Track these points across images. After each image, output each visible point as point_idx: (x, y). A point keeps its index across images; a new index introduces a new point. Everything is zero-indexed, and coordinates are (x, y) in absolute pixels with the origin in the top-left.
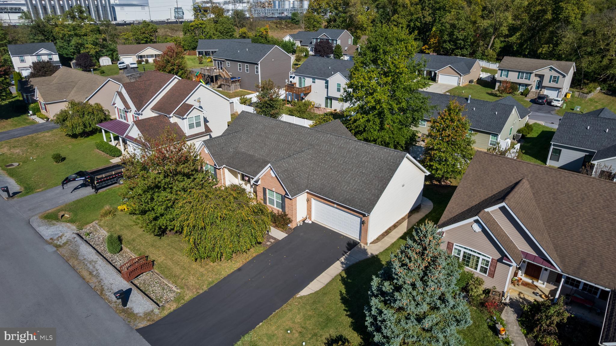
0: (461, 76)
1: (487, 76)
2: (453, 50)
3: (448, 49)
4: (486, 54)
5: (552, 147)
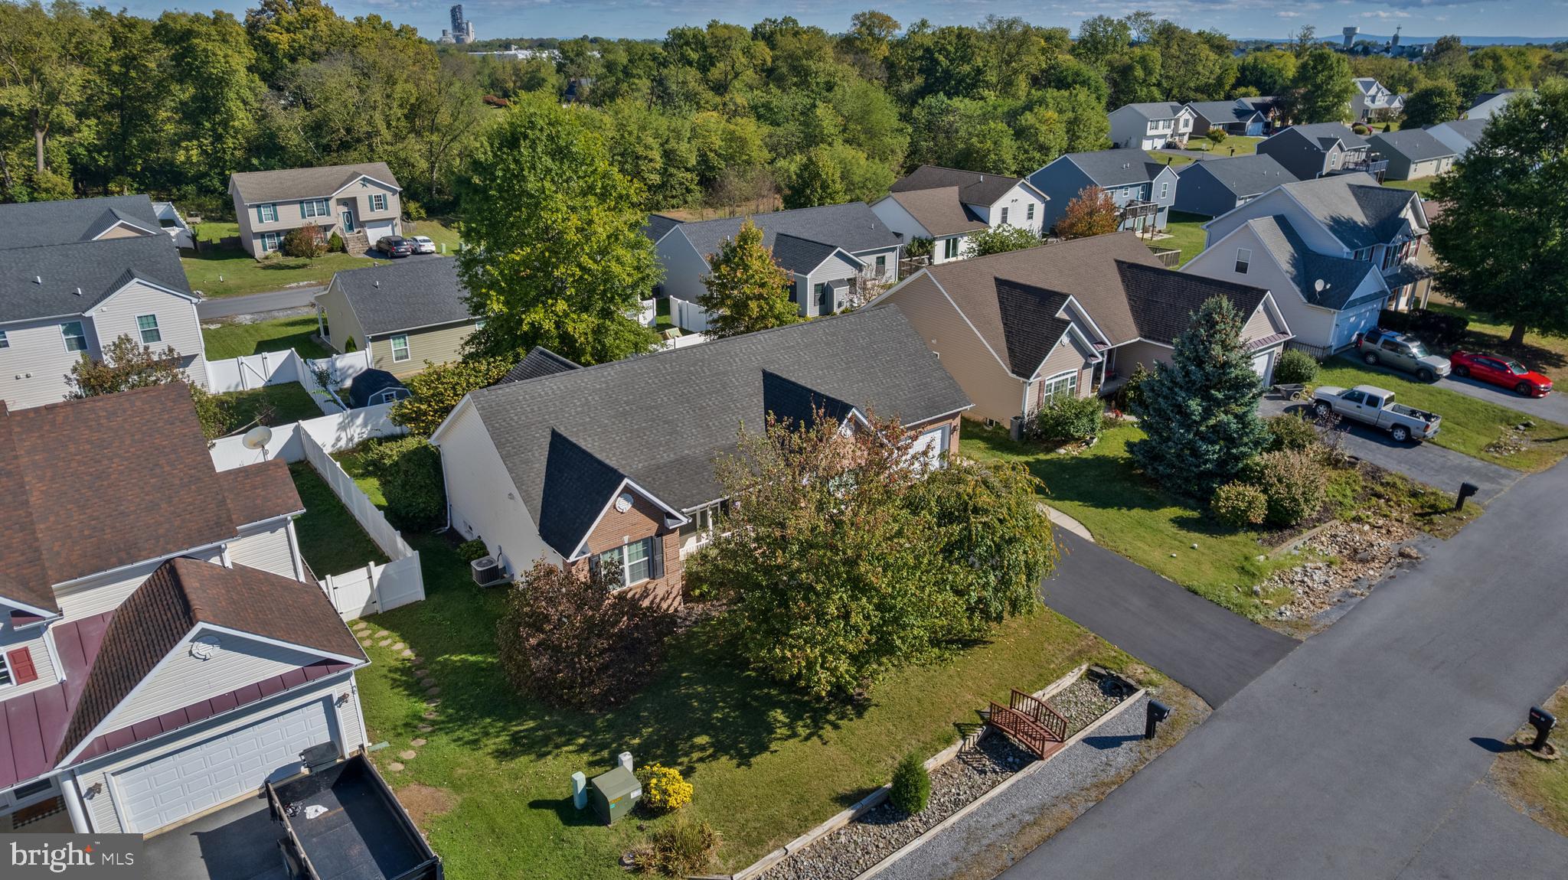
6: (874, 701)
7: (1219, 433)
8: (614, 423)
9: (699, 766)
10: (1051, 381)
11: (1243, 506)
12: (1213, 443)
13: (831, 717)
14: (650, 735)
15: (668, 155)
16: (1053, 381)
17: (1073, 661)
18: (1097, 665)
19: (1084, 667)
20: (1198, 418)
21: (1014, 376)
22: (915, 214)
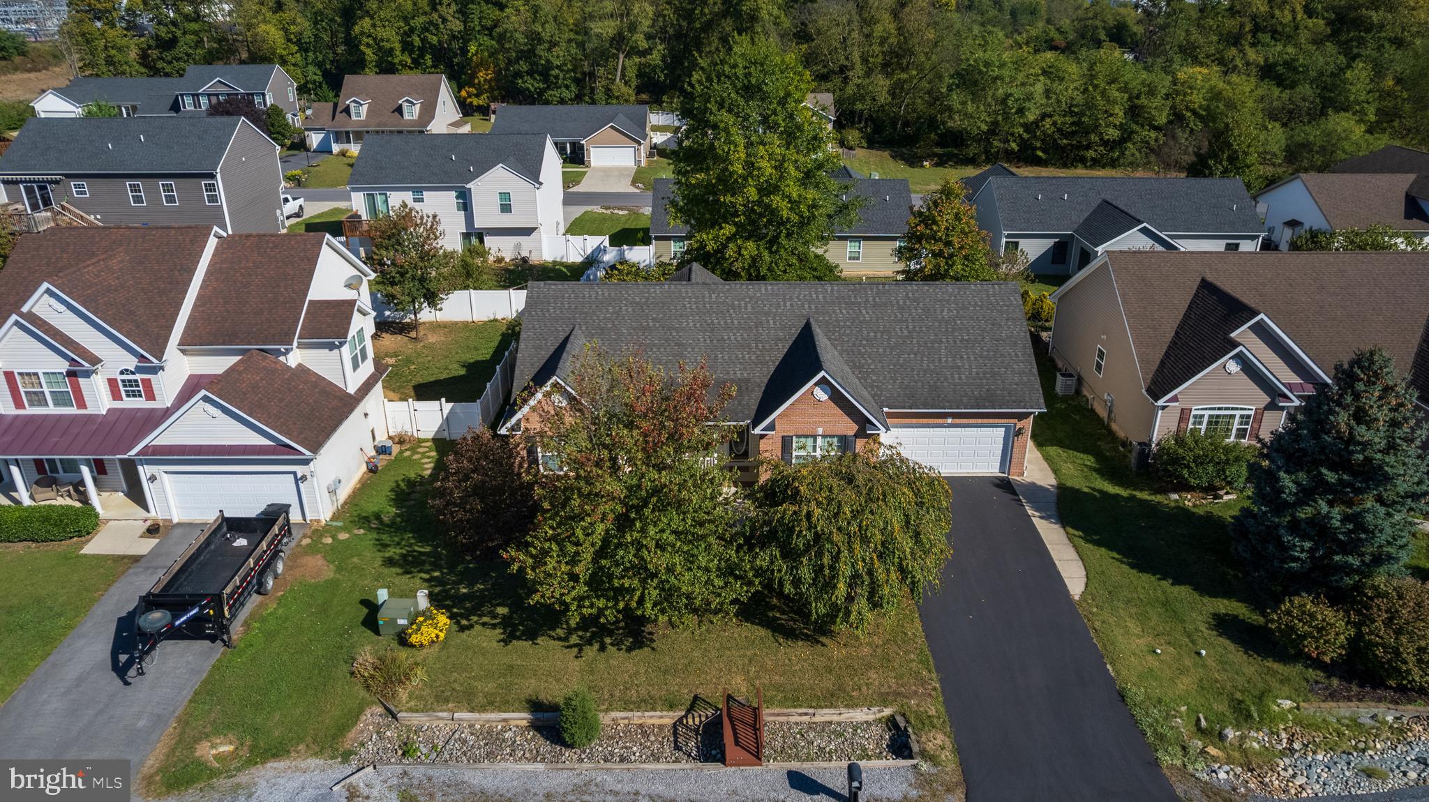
0: (640, 144)
1: (665, 138)
2: (541, 93)
3: (530, 91)
4: (616, 94)
5: (1004, 240)
6: (654, 645)
7: (1318, 529)
8: (630, 334)
9: (478, 628)
10: (1203, 410)
11: (1302, 628)
12: (1304, 537)
13: (608, 640)
14: (481, 591)
15: (1134, 111)
16: (1207, 413)
17: (883, 701)
18: (904, 715)
19: (887, 712)
20: (1291, 499)
21: (1145, 393)
22: (1321, 202)
